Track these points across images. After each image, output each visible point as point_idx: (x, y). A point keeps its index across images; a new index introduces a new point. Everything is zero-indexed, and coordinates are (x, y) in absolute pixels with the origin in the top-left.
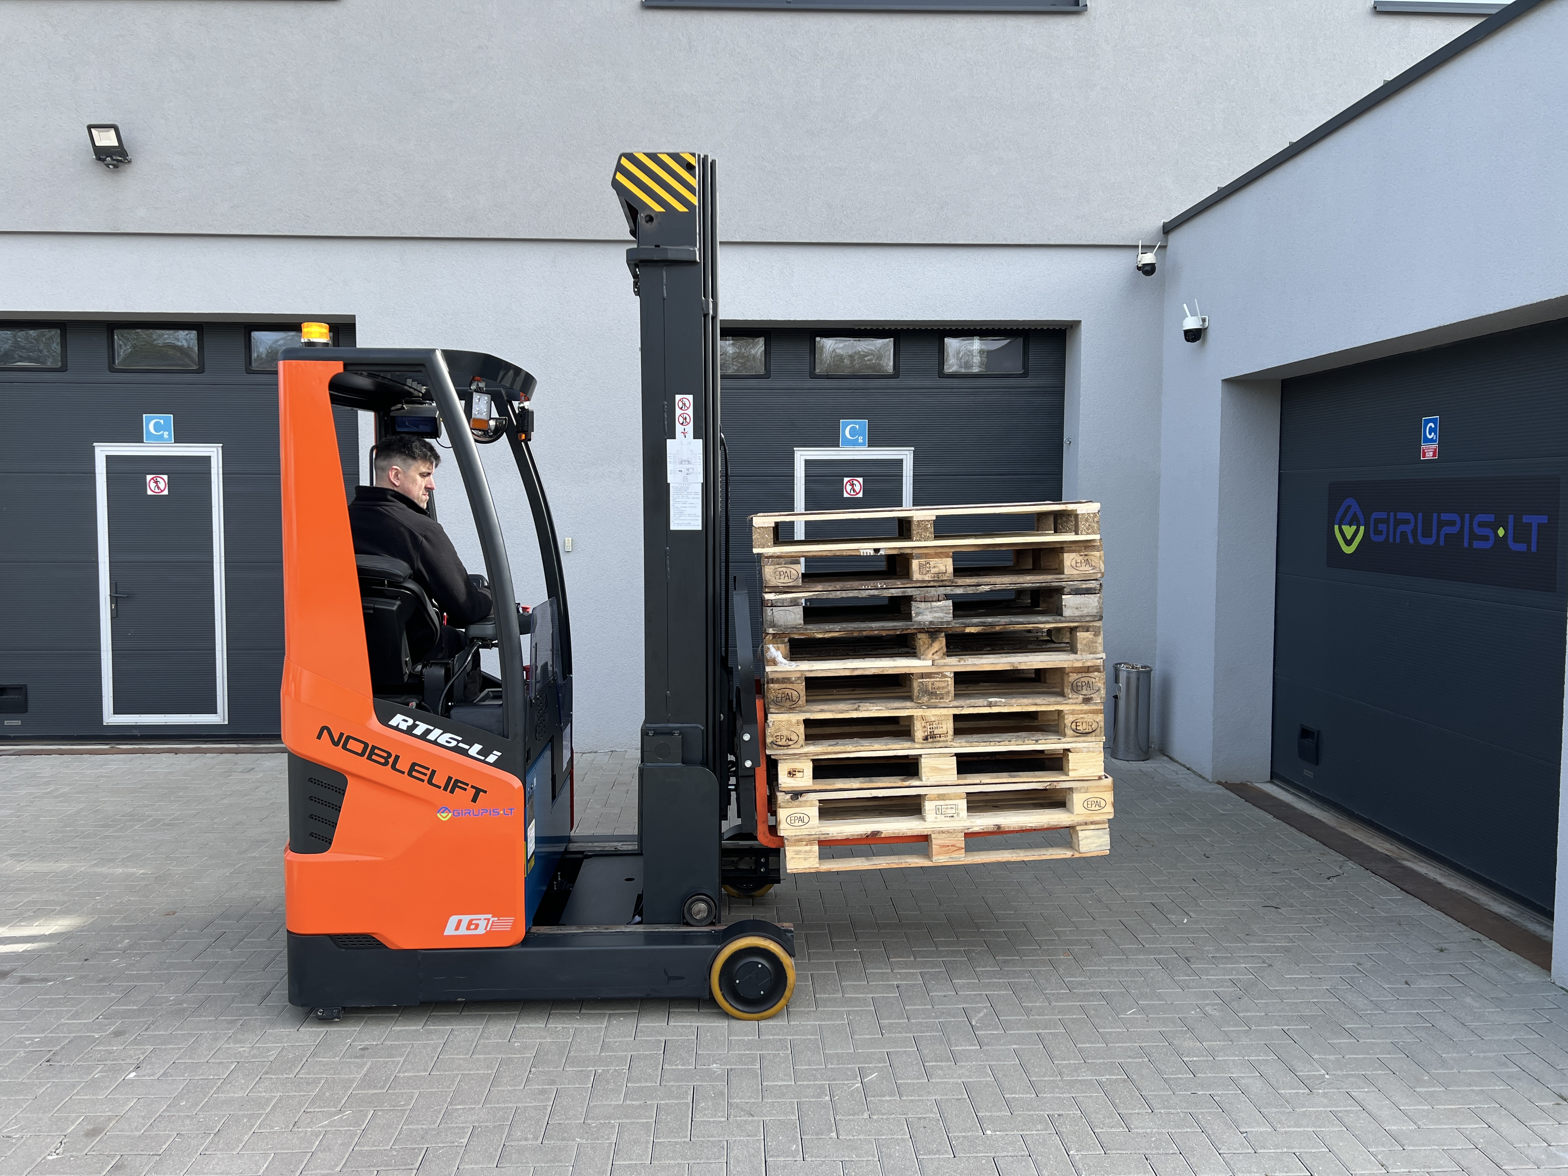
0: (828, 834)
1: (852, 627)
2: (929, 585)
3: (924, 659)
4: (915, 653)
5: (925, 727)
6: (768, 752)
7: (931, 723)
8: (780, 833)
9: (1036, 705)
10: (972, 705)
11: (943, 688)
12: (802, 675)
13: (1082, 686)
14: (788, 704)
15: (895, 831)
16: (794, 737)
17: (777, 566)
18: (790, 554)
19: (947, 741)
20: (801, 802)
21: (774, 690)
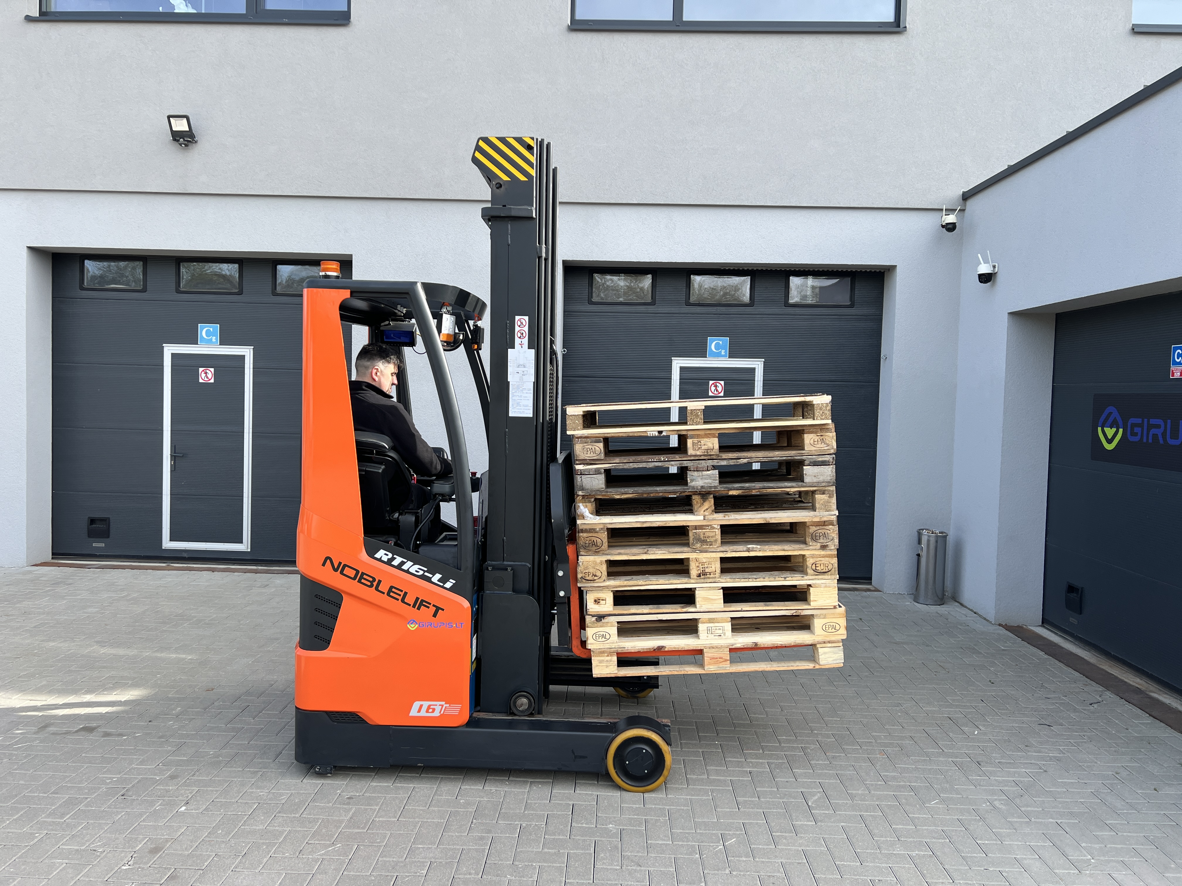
0: (624, 648)
1: (642, 490)
2: (700, 458)
3: (697, 515)
4: (692, 510)
5: (698, 567)
6: (579, 585)
7: (703, 564)
8: (588, 647)
9: (784, 550)
10: (734, 550)
11: (712, 537)
12: (604, 526)
13: (820, 536)
14: (594, 548)
15: (676, 646)
16: (599, 574)
17: (585, 444)
18: (596, 436)
19: (715, 577)
20: (604, 623)
21: (583, 538)
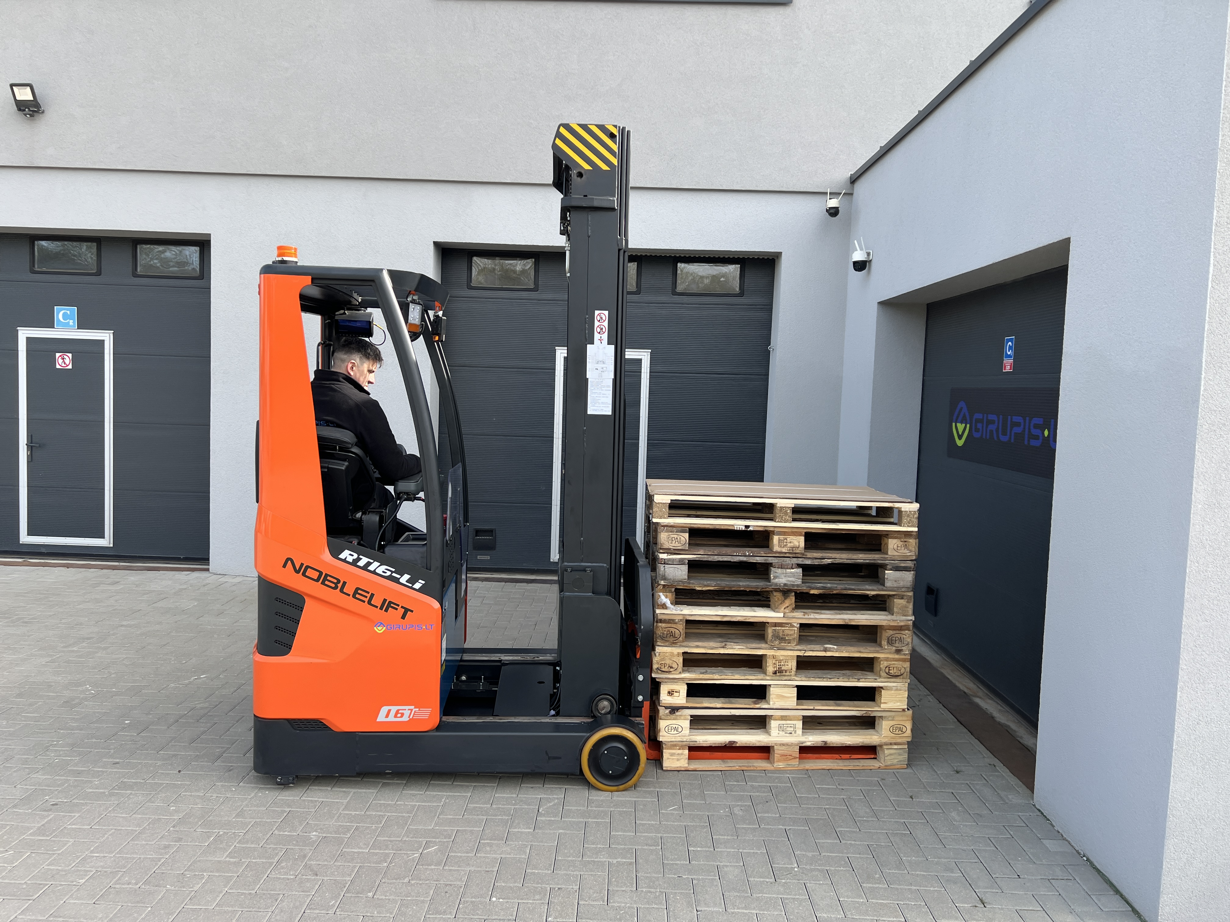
0: (696, 742)
1: (724, 584)
2: (785, 555)
3: (777, 612)
4: (770, 605)
5: (775, 664)
6: (654, 675)
7: (780, 661)
8: (659, 739)
9: (860, 652)
10: (812, 649)
11: (791, 635)
12: (684, 618)
13: (896, 640)
14: (671, 640)
15: (747, 742)
16: (675, 666)
17: (670, 533)
18: (681, 525)
19: (791, 675)
20: (677, 715)
21: (661, 628)
